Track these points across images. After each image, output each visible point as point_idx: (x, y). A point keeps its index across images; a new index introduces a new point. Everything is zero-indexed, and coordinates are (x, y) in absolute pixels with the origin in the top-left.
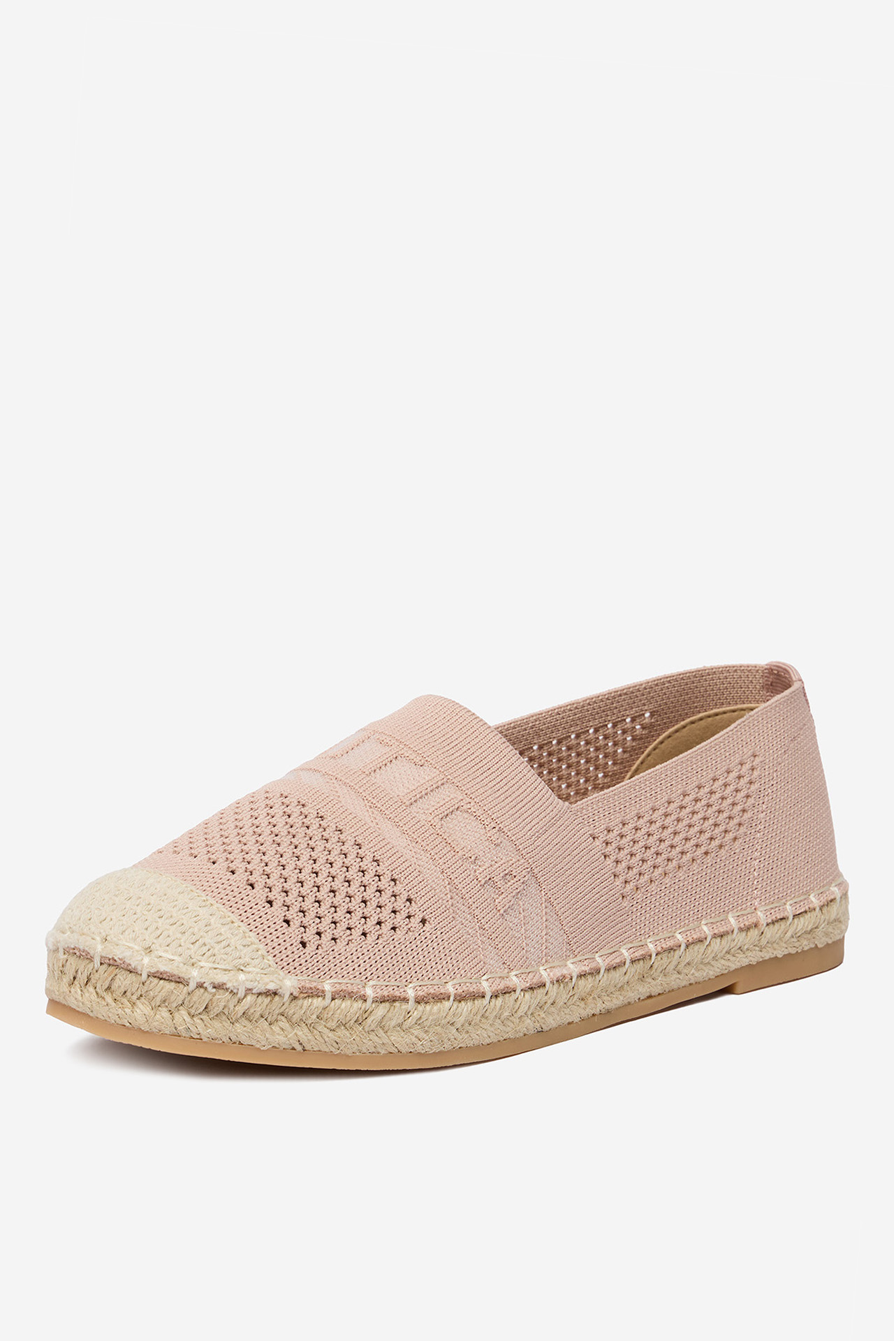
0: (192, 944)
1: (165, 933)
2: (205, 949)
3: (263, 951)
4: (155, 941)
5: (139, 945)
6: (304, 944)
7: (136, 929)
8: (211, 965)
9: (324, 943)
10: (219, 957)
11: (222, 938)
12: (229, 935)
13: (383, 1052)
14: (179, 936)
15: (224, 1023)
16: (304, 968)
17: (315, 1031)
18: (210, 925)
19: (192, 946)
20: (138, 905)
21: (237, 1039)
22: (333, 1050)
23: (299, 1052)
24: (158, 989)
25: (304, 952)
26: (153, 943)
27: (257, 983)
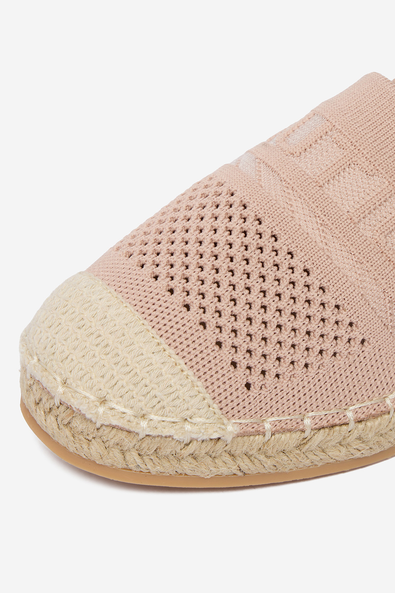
0: (144, 396)
1: (120, 383)
2: (155, 401)
3: (209, 400)
4: (110, 391)
5: (95, 396)
6: (248, 386)
7: (93, 376)
8: (160, 418)
9: (268, 382)
10: (167, 409)
11: (171, 390)
12: (178, 387)
13: (320, 464)
14: (132, 387)
15: (172, 462)
16: (248, 410)
17: (256, 460)
18: (161, 375)
19: (143, 398)
20: (97, 345)
21: (183, 472)
22: (271, 471)
23: (240, 477)
24: (111, 436)
25: (248, 395)
26: (108, 393)
27: (201, 434)
